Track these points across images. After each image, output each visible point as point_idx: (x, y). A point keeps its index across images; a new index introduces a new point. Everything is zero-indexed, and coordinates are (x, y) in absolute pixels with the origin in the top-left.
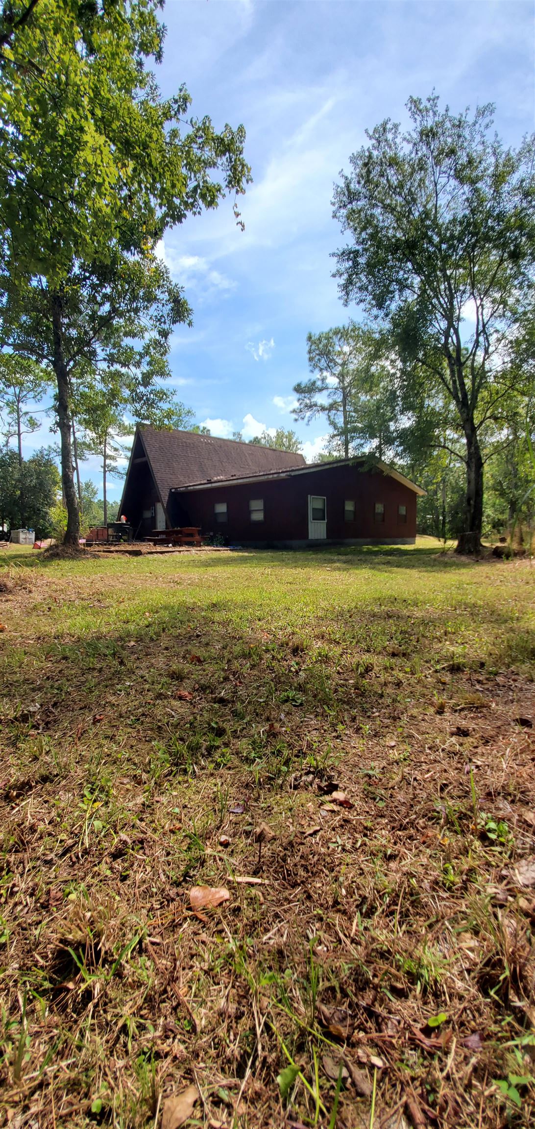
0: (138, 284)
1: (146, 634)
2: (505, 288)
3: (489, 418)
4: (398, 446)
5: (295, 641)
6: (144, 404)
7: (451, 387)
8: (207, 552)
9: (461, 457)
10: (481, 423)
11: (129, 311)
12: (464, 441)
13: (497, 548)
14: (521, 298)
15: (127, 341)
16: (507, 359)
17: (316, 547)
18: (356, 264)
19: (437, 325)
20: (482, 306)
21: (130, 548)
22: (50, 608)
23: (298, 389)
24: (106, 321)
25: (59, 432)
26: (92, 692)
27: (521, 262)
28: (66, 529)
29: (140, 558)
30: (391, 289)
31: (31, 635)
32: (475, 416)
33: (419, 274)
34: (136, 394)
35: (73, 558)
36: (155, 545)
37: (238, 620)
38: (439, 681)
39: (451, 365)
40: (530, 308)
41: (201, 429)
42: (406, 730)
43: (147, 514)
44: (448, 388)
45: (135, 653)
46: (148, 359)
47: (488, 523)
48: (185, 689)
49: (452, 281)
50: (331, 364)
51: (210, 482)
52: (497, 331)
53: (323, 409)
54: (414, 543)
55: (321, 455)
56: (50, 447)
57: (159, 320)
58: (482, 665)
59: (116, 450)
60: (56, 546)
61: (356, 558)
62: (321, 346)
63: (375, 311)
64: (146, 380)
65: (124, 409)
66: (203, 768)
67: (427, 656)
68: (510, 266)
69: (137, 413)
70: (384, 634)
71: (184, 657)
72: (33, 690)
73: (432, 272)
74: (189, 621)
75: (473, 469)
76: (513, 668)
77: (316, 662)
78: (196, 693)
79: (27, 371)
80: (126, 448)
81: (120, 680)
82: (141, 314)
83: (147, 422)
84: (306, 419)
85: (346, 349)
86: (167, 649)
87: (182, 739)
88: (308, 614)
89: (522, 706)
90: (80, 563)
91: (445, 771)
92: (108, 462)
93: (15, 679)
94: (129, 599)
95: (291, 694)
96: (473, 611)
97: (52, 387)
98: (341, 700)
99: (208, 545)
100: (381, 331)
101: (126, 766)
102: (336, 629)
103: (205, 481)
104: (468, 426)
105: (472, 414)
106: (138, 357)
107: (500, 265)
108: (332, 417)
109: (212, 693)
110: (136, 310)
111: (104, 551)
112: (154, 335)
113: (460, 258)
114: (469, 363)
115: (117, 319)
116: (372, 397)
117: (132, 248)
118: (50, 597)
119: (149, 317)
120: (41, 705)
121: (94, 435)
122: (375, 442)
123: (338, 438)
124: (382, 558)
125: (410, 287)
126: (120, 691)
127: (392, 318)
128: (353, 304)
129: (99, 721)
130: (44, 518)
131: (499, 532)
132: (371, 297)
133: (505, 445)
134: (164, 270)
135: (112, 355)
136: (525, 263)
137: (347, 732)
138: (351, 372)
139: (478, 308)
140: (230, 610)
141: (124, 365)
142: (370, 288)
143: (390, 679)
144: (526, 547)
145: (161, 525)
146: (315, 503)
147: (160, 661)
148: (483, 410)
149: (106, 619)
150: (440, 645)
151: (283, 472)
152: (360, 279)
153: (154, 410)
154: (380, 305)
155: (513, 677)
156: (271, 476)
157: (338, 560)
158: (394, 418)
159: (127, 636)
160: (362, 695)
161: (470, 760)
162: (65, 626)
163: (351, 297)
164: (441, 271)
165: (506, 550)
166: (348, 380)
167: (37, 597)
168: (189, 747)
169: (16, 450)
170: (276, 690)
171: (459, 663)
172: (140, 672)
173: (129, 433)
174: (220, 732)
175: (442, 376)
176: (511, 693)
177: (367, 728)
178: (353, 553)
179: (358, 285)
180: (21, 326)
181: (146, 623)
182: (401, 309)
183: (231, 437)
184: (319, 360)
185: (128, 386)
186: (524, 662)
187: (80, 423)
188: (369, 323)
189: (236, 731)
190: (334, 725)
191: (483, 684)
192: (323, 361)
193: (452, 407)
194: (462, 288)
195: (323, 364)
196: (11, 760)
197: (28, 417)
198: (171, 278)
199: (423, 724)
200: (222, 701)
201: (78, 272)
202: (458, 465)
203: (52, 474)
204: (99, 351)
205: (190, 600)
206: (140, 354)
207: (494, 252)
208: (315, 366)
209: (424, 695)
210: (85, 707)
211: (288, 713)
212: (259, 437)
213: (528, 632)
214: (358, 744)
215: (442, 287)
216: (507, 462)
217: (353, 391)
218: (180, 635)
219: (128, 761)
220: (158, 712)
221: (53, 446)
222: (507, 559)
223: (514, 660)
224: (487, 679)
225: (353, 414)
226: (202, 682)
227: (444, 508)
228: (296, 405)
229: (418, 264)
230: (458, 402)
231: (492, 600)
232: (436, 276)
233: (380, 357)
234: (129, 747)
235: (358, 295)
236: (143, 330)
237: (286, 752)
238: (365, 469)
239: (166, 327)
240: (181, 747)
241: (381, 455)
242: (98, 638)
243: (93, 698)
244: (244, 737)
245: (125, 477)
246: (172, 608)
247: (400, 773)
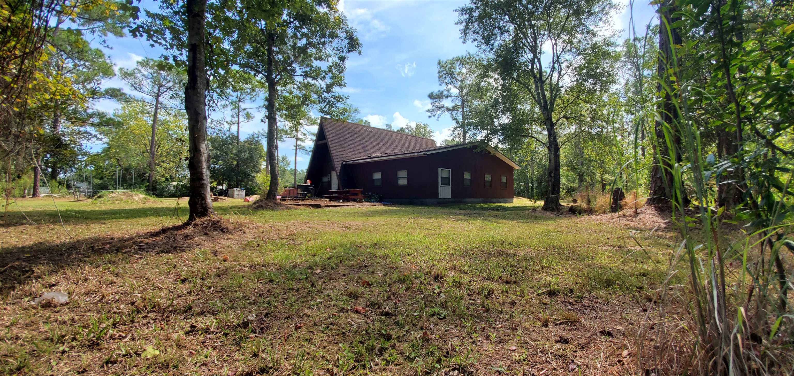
0: (326, 27)
1: (329, 265)
2: (571, 33)
3: (563, 117)
4: (500, 135)
5: (436, 271)
6: (327, 104)
7: (536, 97)
8: (367, 207)
9: (544, 144)
10: (558, 121)
11: (319, 44)
12: (546, 132)
13: (572, 206)
14: (582, 40)
15: (316, 63)
16: (574, 79)
17: (444, 204)
18: (471, 17)
19: (526, 56)
20: (556, 44)
21: (312, 203)
22: (258, 245)
23: (431, 96)
24: (303, 50)
25: (267, 123)
26: (292, 306)
27: (581, 17)
28: (268, 188)
29: (320, 210)
30: (495, 32)
31: (246, 264)
32: (553, 116)
33: (513, 24)
34: (322, 98)
35: (272, 209)
36: (330, 201)
37: (393, 255)
38: (541, 302)
39: (536, 82)
40: (588, 46)
41: (364, 121)
42: (522, 338)
43: (325, 179)
44: (534, 97)
45: (321, 278)
46: (330, 75)
47: (564, 189)
48: (360, 305)
49: (536, 28)
50: (454, 80)
51: (369, 157)
52: (566, 61)
53: (448, 110)
54: (512, 202)
55: (446, 140)
56: (259, 132)
57: (339, 50)
58: (571, 291)
59: (305, 135)
60: (261, 200)
61: (473, 212)
62: (447, 68)
63: (484, 47)
64: (329, 89)
65: (312, 107)
66: (377, 365)
67: (531, 284)
68: (574, 19)
69: (322, 111)
70: (499, 267)
71: (357, 282)
72: (250, 304)
73: (522, 22)
74: (358, 255)
75: (553, 152)
76: (594, 293)
77: (452, 287)
78: (367, 309)
79: (247, 81)
80: (312, 134)
81: (312, 298)
82: (326, 46)
83: (328, 117)
84: (437, 116)
85: (464, 71)
86: (344, 275)
87: (361, 342)
88: (443, 252)
89: (603, 321)
90: (277, 213)
91: (555, 369)
92: (299, 143)
93: (236, 296)
94: (314, 239)
95: (437, 310)
96: (559, 251)
97: (263, 92)
98: (473, 315)
99: (367, 202)
100: (488, 59)
101: (321, 362)
102: (465, 263)
103: (367, 157)
104: (548, 123)
105: (551, 115)
106: (324, 74)
107: (567, 18)
108: (454, 115)
109: (379, 308)
110: (324, 44)
111: (294, 205)
112: (336, 60)
113: (541, 13)
114: (548, 81)
115: (310, 49)
116: (482, 103)
117: (323, 4)
118: (259, 236)
119: (332, 48)
120: (257, 315)
121: (291, 125)
122: (484, 133)
123: (458, 129)
124: (491, 212)
125: (508, 31)
126: (313, 305)
127: (495, 51)
128: (469, 42)
129: (300, 328)
130: (252, 180)
131: (571, 195)
132: (481, 37)
133: (574, 136)
134: (343, 18)
135: (306, 72)
136: (584, 17)
137: (480, 339)
138: (467, 86)
139: (553, 46)
140: (386, 248)
141: (314, 79)
142: (480, 32)
143: (506, 300)
144: (593, 206)
145: (335, 187)
146: (443, 173)
147: (340, 284)
148: (558, 112)
149: (299, 253)
150: (539, 276)
151: (421, 152)
152: (474, 26)
153: (334, 109)
154: (487, 43)
155: (594, 300)
156: (412, 155)
157: (460, 214)
158: (497, 117)
159: (315, 266)
160: (487, 311)
161: (573, 361)
162: (270, 257)
163: (468, 37)
164: (528, 21)
165: (578, 209)
166: (465, 91)
167: (249, 237)
168: (367, 349)
169: (236, 134)
170: (426, 307)
171: (554, 290)
172: (326, 292)
173: (314, 123)
174: (388, 338)
175: (530, 90)
176: (594, 312)
177: (494, 336)
178: (469, 208)
179: (473, 30)
180: (245, 52)
181: (328, 256)
182: (502, 46)
183: (385, 128)
184: (446, 77)
185: (316, 93)
186: (601, 289)
187: (281, 116)
188: (480, 55)
189: (399, 337)
190: (469, 334)
191: (573, 305)
192: (448, 78)
193: (537, 110)
194: (542, 33)
195: (448, 79)
196: (237, 356)
197: (245, 112)
198: (348, 24)
199: (534, 333)
200: (387, 314)
201: (286, 18)
202: (541, 149)
203: (260, 150)
204: (297, 69)
205: (358, 241)
206: (325, 72)
207: (563, 10)
208: (442, 82)
209: (533, 313)
210: (289, 317)
211: (436, 324)
212: (404, 128)
213: (601, 268)
214: (489, 348)
215: (529, 32)
216: (576, 147)
217: (469, 98)
218: (352, 265)
219: (322, 358)
220: (342, 321)
221: (261, 131)
222: (580, 214)
223: (594, 288)
224: (575, 301)
225: (470, 114)
226: (372, 300)
227: (532, 178)
228: (430, 107)
229: (512, 17)
230: (541, 107)
231: (572, 244)
232: (525, 25)
233: (487, 77)
234: (322, 347)
235: (473, 36)
236: (328, 56)
237: (437, 353)
238: (478, 150)
239: (343, 54)
240: (362, 349)
241: (488, 142)
242: (294, 267)
243: (294, 310)
244: (405, 341)
245: (311, 154)
246: (346, 246)
247: (522, 370)
